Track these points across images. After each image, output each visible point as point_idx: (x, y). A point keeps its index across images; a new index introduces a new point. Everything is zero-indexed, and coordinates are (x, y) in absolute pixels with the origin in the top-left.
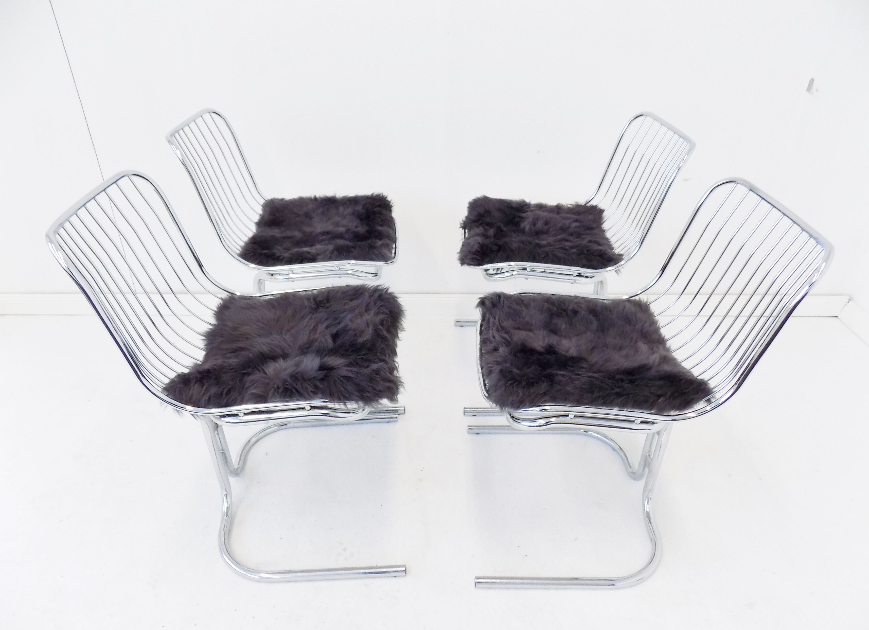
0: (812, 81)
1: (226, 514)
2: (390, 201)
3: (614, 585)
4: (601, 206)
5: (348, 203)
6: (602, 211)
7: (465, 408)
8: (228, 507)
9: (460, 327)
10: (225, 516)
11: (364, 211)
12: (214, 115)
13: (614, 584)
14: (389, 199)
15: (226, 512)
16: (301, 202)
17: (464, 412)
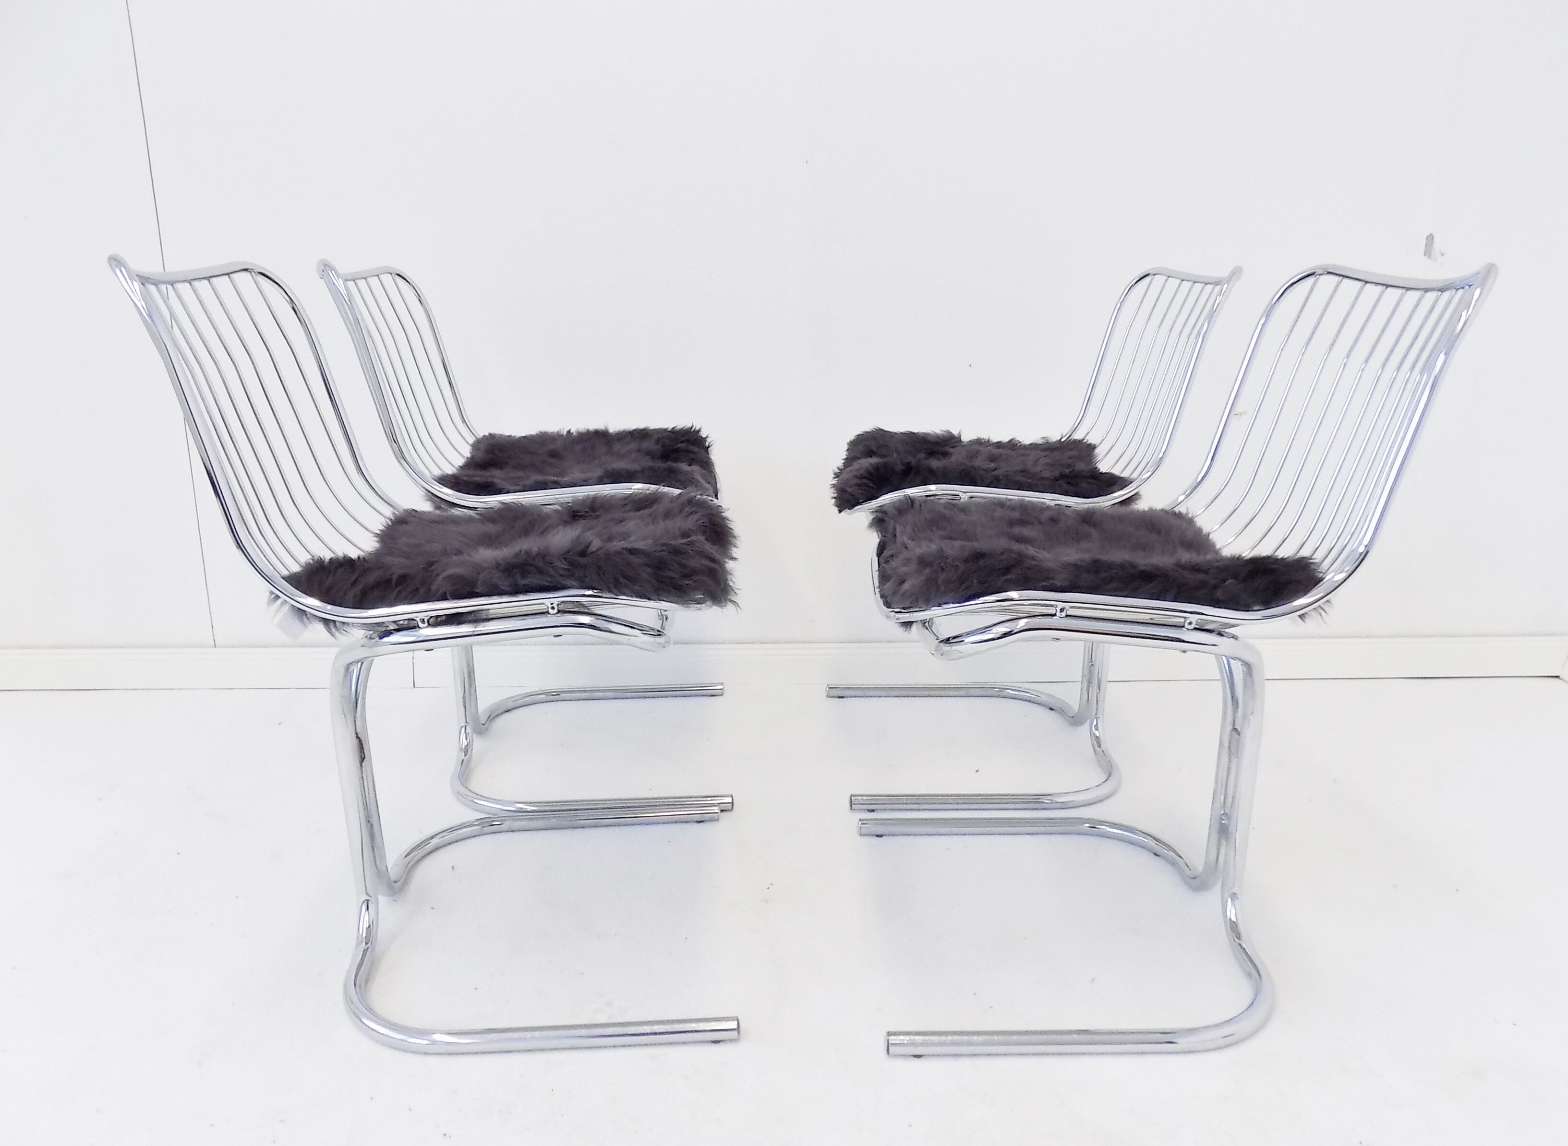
0: (1430, 238)
1: (364, 940)
2: (707, 437)
3: (1171, 1043)
4: (1091, 439)
5: (629, 438)
6: (1092, 447)
7: (851, 796)
8: (369, 926)
9: (837, 699)
10: (364, 944)
11: (659, 447)
12: (398, 279)
13: (1173, 1041)
14: (703, 434)
15: (364, 935)
16: (544, 439)
17: (851, 802)
